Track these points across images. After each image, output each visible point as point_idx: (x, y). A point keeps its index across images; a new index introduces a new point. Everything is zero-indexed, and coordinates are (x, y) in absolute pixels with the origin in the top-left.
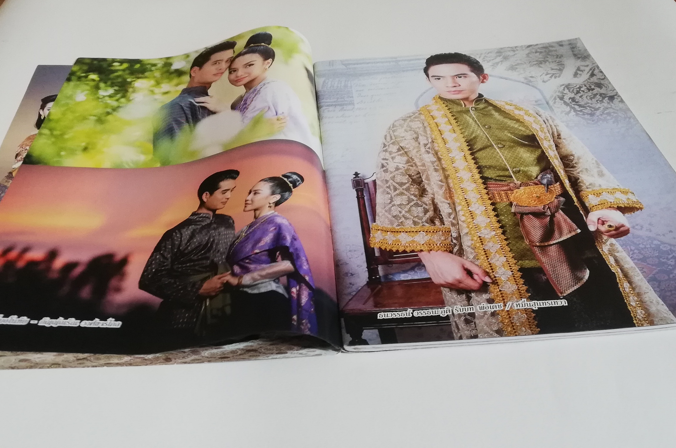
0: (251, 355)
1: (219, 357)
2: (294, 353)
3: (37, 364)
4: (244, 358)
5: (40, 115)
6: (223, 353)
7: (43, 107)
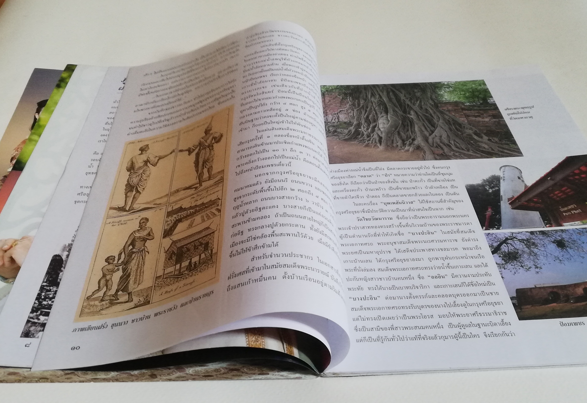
0: (234, 374)
1: (203, 375)
2: (275, 375)
3: (25, 377)
4: (227, 377)
5: (35, 119)
6: (207, 372)
7: (38, 111)
